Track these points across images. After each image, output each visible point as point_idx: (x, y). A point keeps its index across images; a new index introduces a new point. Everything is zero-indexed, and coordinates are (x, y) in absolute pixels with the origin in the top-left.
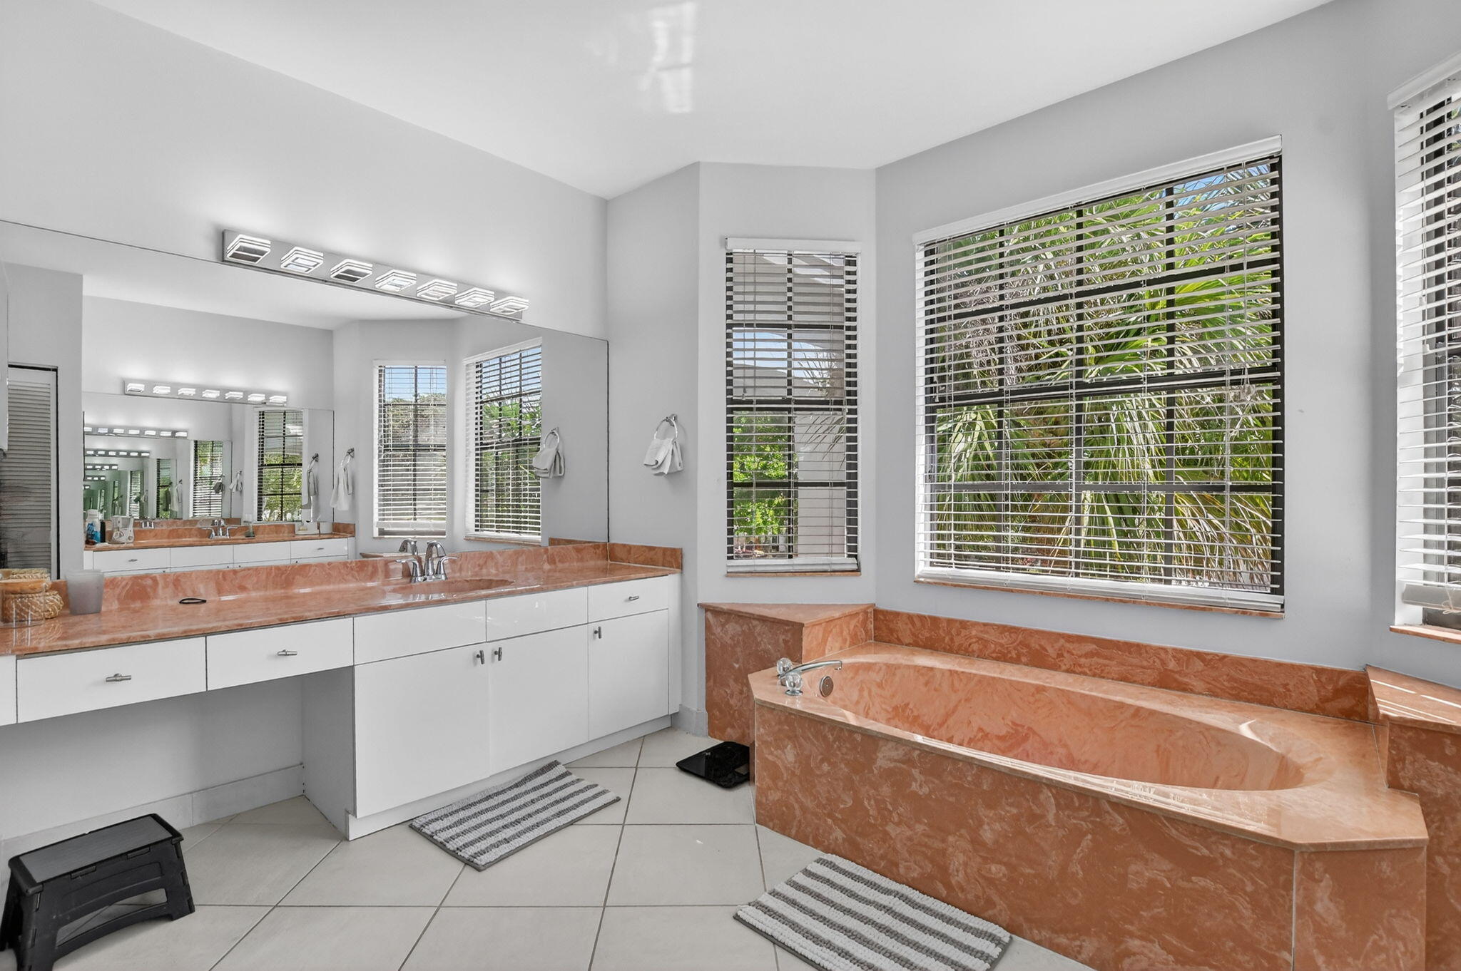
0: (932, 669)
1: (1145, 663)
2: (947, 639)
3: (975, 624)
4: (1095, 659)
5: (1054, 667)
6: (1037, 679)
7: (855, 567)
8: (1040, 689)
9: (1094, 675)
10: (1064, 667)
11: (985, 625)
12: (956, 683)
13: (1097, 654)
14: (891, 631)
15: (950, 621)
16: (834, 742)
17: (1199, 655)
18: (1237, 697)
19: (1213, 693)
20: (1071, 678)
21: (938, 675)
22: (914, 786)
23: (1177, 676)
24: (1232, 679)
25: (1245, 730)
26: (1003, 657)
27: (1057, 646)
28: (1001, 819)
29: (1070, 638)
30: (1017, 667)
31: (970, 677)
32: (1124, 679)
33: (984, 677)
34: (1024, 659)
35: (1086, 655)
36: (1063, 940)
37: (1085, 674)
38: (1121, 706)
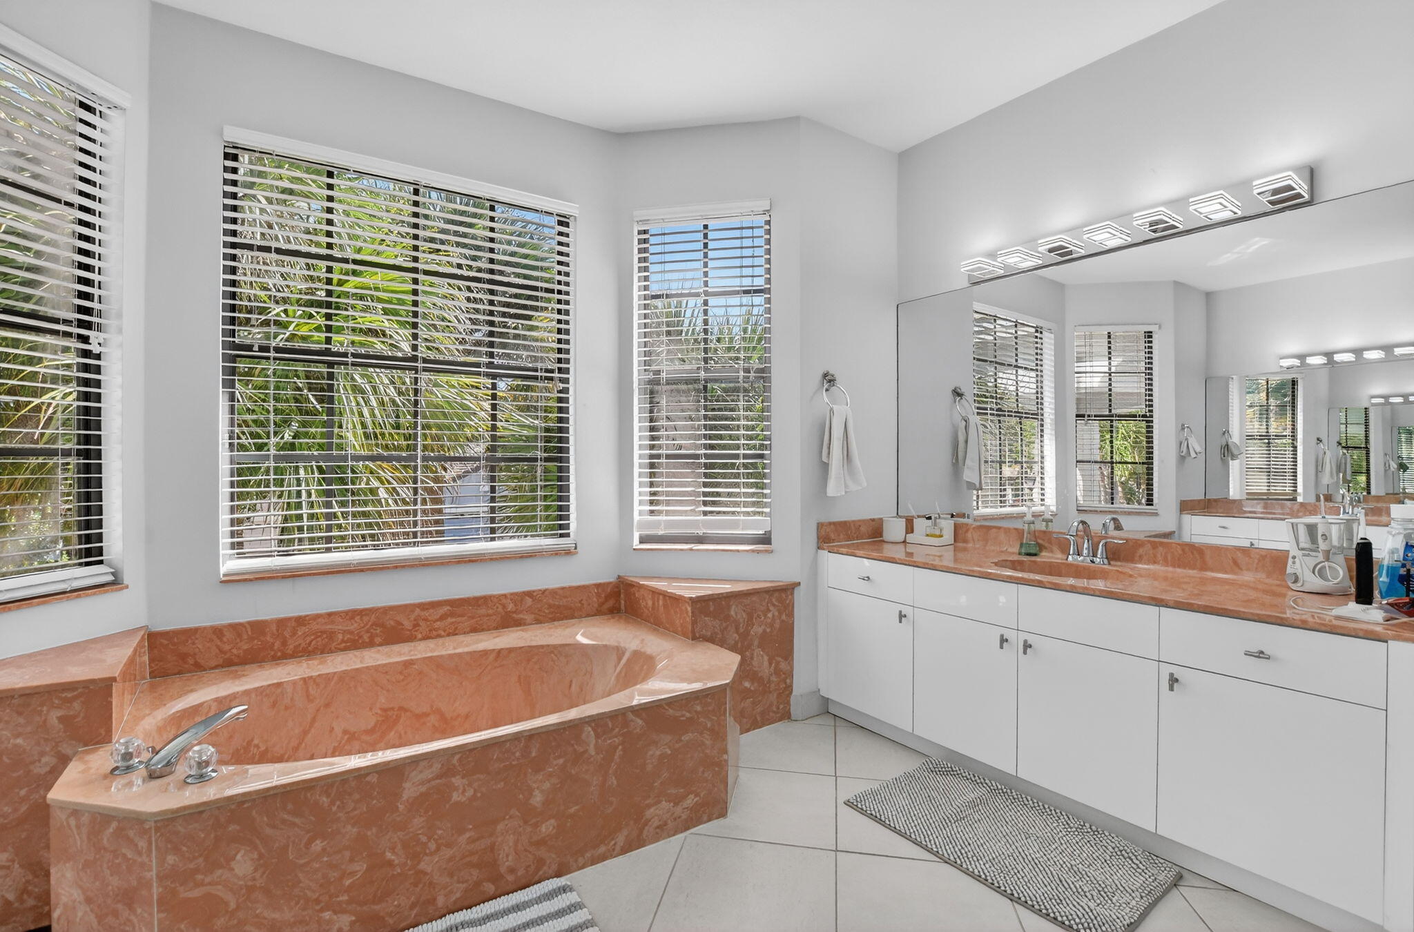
0: (279, 685)
1: (490, 612)
2: (277, 645)
3: (318, 616)
4: (450, 620)
5: (410, 639)
6: (400, 654)
7: (111, 578)
8: (408, 664)
9: (449, 635)
10: (420, 636)
11: (330, 614)
12: (312, 691)
13: (452, 614)
14: (183, 657)
15: (281, 622)
16: (332, 803)
17: (529, 594)
18: (553, 620)
19: (538, 622)
20: (431, 644)
21: (289, 690)
22: (456, 797)
23: (514, 615)
24: (550, 606)
25: (581, 639)
26: (355, 644)
27: (413, 617)
28: (550, 775)
29: (424, 606)
30: (374, 650)
31: (327, 678)
32: (474, 630)
33: (345, 672)
34: (378, 640)
35: (442, 618)
36: (602, 849)
37: (439, 636)
38: (485, 653)
